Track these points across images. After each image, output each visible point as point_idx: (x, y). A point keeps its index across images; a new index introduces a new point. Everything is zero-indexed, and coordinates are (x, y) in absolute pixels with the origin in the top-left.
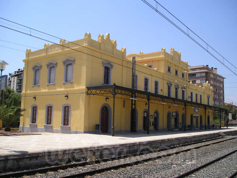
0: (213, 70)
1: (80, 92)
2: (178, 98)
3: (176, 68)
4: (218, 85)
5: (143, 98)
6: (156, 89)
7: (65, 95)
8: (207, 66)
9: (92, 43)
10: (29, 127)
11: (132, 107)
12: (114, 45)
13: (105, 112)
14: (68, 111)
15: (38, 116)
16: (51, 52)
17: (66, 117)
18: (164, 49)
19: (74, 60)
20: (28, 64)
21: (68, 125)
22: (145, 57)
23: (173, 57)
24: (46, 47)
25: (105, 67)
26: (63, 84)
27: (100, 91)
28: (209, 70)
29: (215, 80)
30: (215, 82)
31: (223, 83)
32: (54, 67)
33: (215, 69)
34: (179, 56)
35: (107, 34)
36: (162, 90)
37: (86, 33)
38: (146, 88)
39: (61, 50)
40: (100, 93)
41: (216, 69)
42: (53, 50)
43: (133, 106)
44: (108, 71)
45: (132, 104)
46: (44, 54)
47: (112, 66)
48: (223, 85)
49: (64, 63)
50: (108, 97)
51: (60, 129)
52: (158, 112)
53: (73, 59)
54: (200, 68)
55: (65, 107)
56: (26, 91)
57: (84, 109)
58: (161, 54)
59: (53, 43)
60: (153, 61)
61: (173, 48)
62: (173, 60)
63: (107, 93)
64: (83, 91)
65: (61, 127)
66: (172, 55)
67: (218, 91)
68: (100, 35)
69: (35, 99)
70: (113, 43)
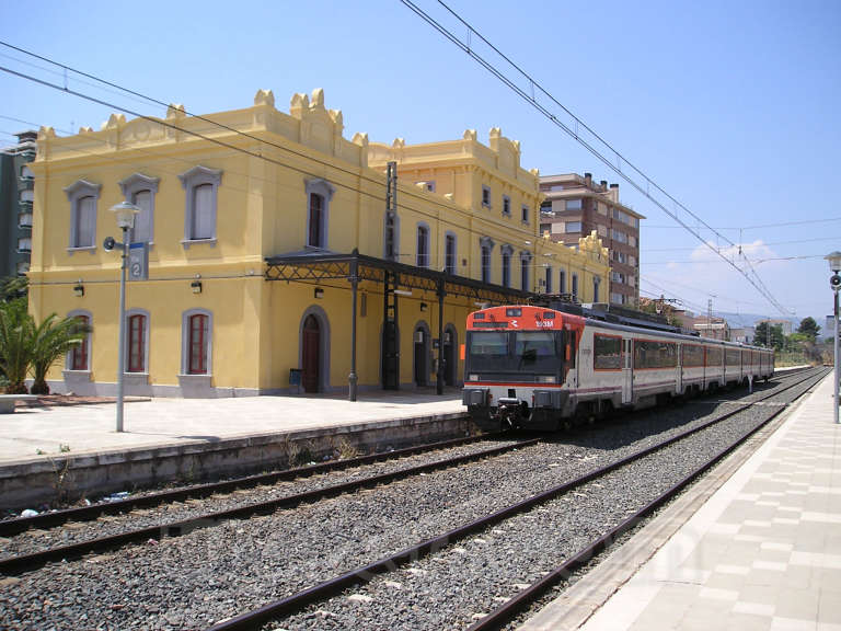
0: (606, 190)
1: (243, 273)
2: (511, 287)
3: (506, 191)
4: (620, 240)
5: (426, 289)
6: (450, 260)
7: (193, 281)
8: (589, 175)
9: (276, 120)
10: (62, 380)
11: (386, 314)
12: (336, 128)
13: (313, 330)
14: (202, 329)
15: (95, 347)
16: (137, 144)
17: (196, 349)
18: (473, 132)
19: (221, 174)
20: (47, 177)
21: (205, 372)
22: (411, 156)
23: (496, 158)
24: (115, 127)
25: (313, 195)
26: (182, 246)
27: (308, 271)
28: (592, 190)
29: (611, 223)
30: (612, 230)
31: (635, 232)
32: (149, 191)
33: (612, 186)
34: (516, 154)
35: (316, 92)
36: (465, 262)
37: (260, 91)
38: (422, 260)
39: (172, 137)
40: (311, 275)
41: (617, 186)
42: (142, 135)
43: (391, 311)
44: (319, 207)
45: (387, 307)
46: (111, 150)
47: (331, 192)
48: (637, 240)
49: (185, 180)
50: (322, 287)
51: (178, 385)
52: (455, 328)
53: (215, 172)
54: (565, 184)
55: (192, 318)
56: (43, 267)
57: (258, 323)
58: (464, 149)
59: (136, 117)
60: (437, 169)
61: (498, 129)
62: (497, 167)
63: (333, 275)
64: (253, 269)
65: (181, 378)
66: (495, 150)
67: (620, 260)
68: (296, 97)
69: (80, 292)
70: (333, 118)
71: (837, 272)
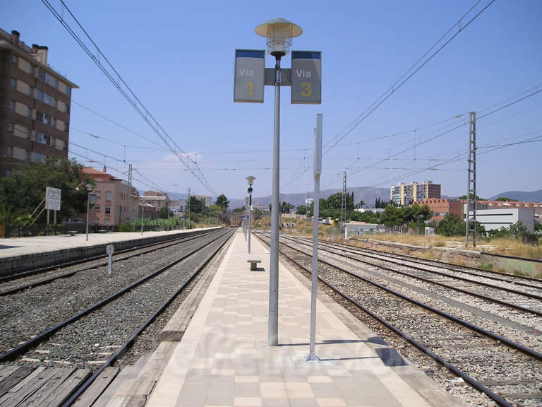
4: (46, 101)
8: (16, 34)
29: (36, 82)
30: (36, 90)
31: (67, 99)
67: (45, 121)
71: (251, 185)
